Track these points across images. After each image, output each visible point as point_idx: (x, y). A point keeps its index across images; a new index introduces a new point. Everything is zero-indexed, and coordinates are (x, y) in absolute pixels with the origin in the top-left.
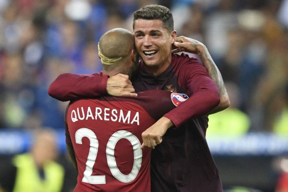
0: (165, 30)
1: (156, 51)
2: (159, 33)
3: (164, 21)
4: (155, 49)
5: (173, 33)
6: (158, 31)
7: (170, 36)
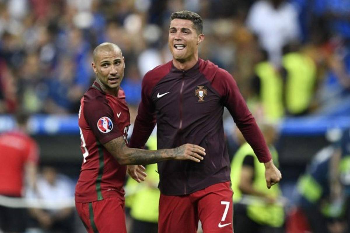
0: (194, 30)
1: (184, 46)
2: (188, 31)
3: (195, 23)
4: (183, 43)
5: (201, 36)
6: (188, 29)
7: (198, 37)
